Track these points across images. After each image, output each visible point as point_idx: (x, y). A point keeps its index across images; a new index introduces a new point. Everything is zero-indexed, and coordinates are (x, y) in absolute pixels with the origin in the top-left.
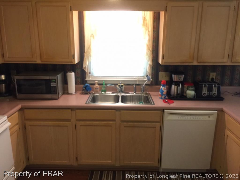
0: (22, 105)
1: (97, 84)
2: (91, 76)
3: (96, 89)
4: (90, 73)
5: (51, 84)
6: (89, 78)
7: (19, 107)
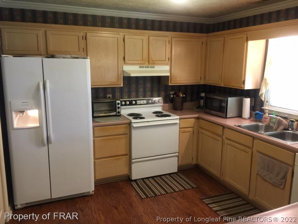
0: (198, 115)
1: (267, 114)
2: (268, 105)
3: (264, 118)
4: (267, 102)
5: (223, 104)
6: (265, 107)
7: (197, 116)
